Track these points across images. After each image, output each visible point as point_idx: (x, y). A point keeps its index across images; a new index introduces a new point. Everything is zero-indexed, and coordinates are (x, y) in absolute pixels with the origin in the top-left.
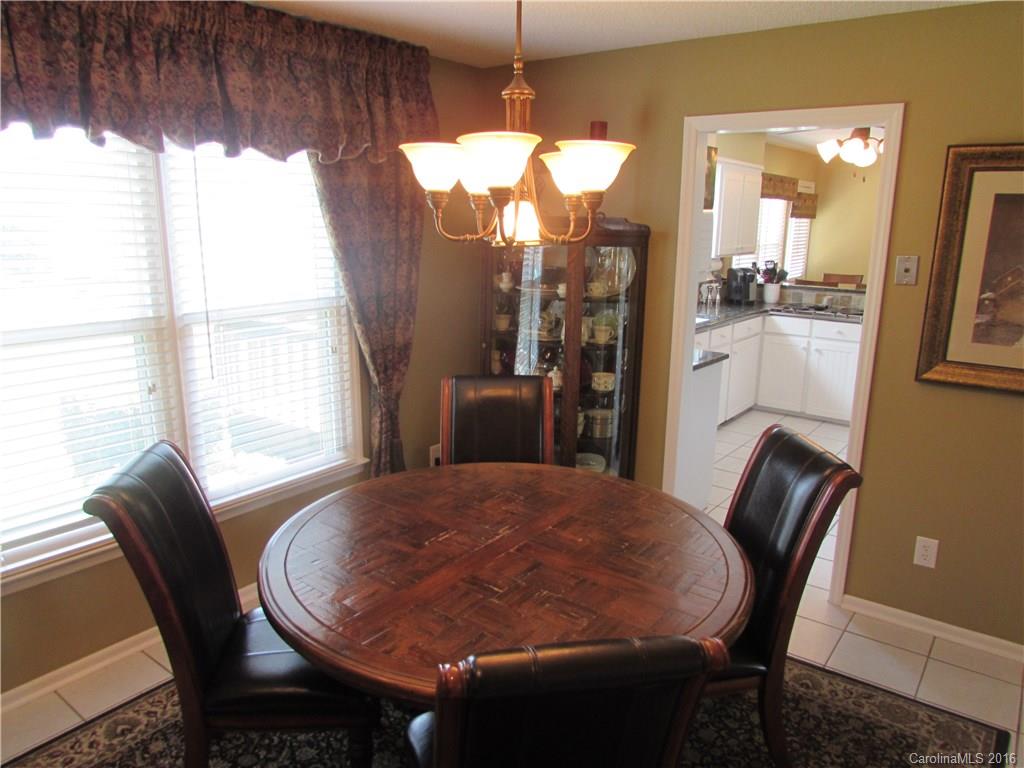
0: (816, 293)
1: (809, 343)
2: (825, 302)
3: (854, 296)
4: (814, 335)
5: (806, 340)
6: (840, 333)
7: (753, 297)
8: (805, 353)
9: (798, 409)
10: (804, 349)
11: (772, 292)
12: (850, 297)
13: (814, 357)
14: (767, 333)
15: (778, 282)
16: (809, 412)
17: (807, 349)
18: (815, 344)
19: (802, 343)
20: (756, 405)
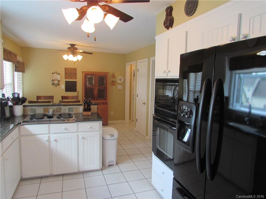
0: (43, 107)
1: (49, 137)
2: (50, 113)
3: (62, 107)
4: (51, 132)
5: (48, 135)
6: (66, 129)
7: (8, 114)
8: (48, 143)
9: (48, 174)
10: (47, 141)
11: (18, 110)
12: (61, 108)
13: (53, 144)
14: (22, 136)
15: (21, 104)
16: (55, 173)
17: (49, 141)
18: (53, 137)
19: (45, 138)
20: (21, 178)
